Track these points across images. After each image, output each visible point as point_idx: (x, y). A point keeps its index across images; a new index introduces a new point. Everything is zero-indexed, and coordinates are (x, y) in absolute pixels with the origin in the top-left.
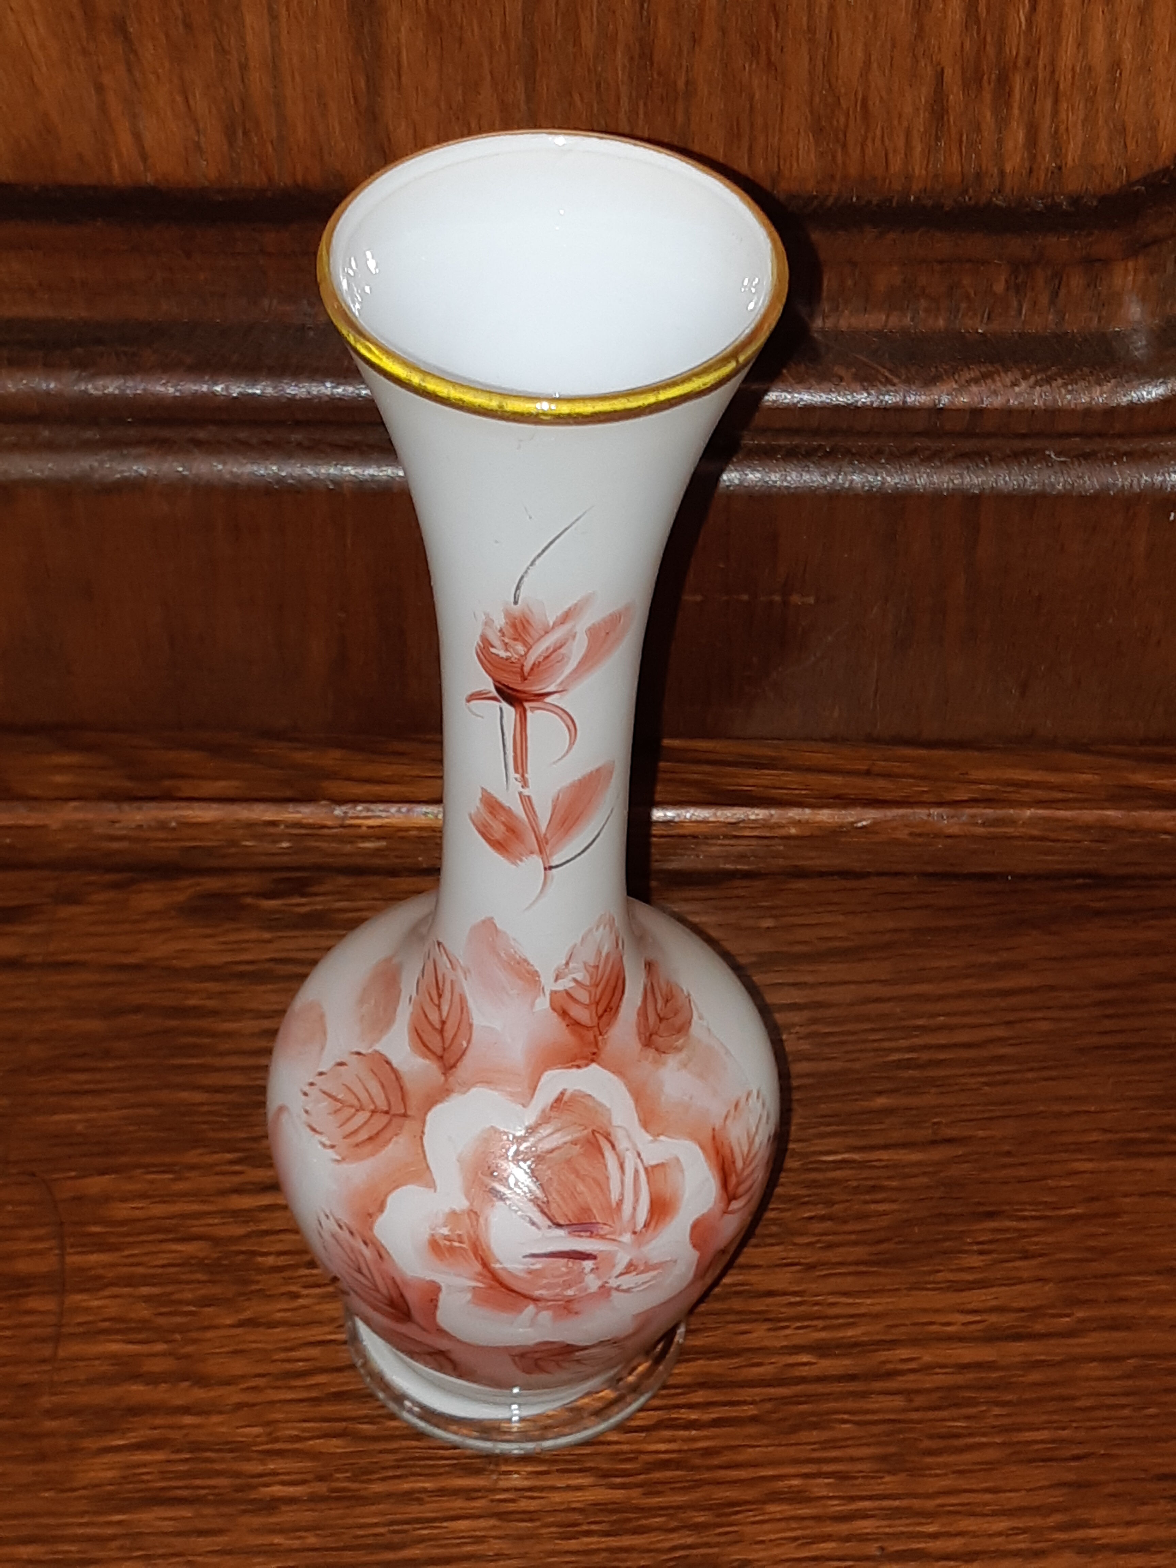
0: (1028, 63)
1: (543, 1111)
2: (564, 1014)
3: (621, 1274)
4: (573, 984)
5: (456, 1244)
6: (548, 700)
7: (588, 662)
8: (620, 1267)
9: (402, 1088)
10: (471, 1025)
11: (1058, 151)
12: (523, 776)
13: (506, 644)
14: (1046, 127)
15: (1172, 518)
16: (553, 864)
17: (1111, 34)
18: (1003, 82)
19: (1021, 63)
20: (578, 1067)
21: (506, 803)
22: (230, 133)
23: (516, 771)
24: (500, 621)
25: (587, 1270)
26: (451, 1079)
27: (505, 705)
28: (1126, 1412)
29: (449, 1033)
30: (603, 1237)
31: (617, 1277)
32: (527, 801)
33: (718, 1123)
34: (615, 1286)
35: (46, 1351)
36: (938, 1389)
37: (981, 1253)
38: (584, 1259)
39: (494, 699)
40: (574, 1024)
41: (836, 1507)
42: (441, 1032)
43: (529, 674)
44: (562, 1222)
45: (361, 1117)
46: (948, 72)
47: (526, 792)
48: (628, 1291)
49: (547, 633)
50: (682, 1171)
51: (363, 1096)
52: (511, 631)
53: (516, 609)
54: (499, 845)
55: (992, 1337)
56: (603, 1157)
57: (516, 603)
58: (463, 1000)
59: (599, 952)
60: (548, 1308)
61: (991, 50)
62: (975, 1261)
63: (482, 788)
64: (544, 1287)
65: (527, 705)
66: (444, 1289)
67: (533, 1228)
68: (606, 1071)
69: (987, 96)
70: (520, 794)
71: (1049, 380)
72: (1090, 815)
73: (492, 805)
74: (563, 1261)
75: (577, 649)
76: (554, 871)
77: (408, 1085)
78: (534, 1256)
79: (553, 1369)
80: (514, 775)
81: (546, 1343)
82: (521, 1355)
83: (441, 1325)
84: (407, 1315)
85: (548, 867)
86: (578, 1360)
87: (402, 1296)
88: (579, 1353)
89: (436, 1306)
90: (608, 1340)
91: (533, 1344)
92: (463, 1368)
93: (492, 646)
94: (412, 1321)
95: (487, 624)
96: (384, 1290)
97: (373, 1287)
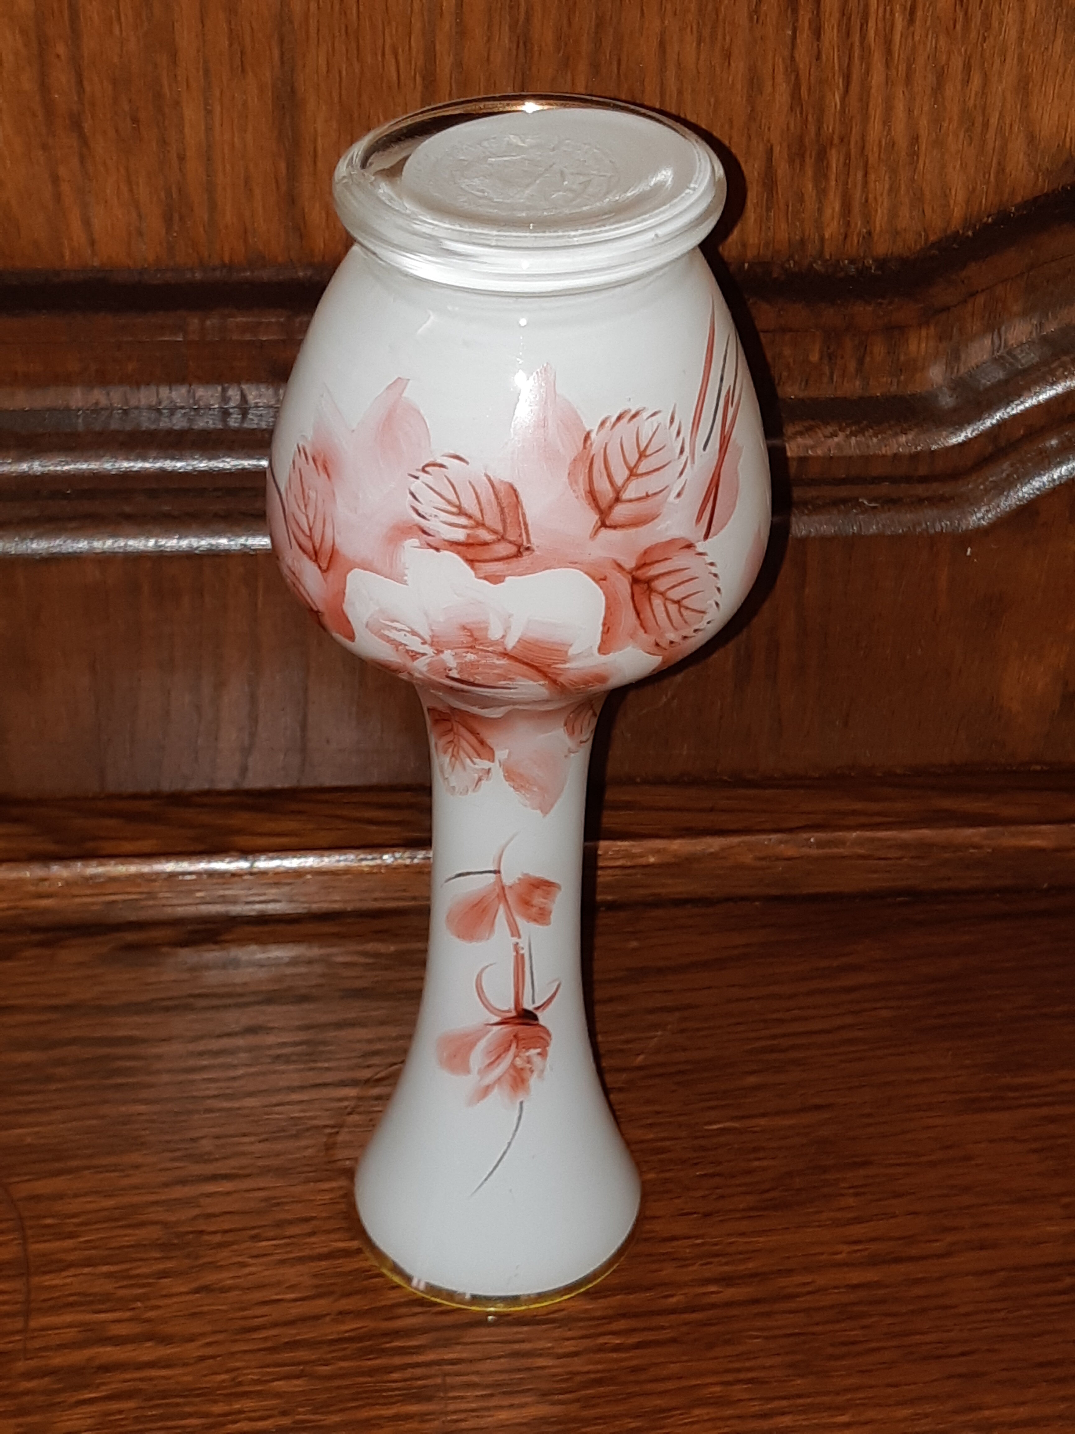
2: (482, 742)
4: (475, 760)
6: (497, 1019)
7: (468, 1043)
8: (424, 659)
12: (517, 952)
13: (529, 1062)
16: (492, 875)
20: (464, 710)
21: (531, 923)
23: (523, 956)
24: (533, 1081)
25: (455, 670)
27: (530, 1007)
31: (425, 654)
32: (515, 932)
34: (427, 646)
38: (459, 678)
39: (538, 1008)
40: (473, 732)
43: (511, 1041)
47: (515, 940)
48: (414, 633)
49: (499, 1079)
52: (525, 1078)
53: (521, 1097)
54: (539, 883)
60: (494, 644)
63: (549, 925)
64: (499, 666)
65: (513, 1014)
66: (596, 650)
70: (520, 937)
73: (542, 916)
74: (484, 684)
75: (477, 1059)
76: (492, 869)
78: (507, 687)
79: (486, 494)
80: (525, 952)
81: (495, 579)
82: (521, 550)
83: (601, 591)
84: (635, 581)
85: (497, 872)
86: (461, 512)
87: (638, 614)
88: (460, 535)
89: (604, 625)
90: (430, 546)
91: (508, 579)
92: (582, 486)
93: (539, 1054)
94: (630, 573)
95: (542, 1071)
96: (657, 601)
97: (669, 593)
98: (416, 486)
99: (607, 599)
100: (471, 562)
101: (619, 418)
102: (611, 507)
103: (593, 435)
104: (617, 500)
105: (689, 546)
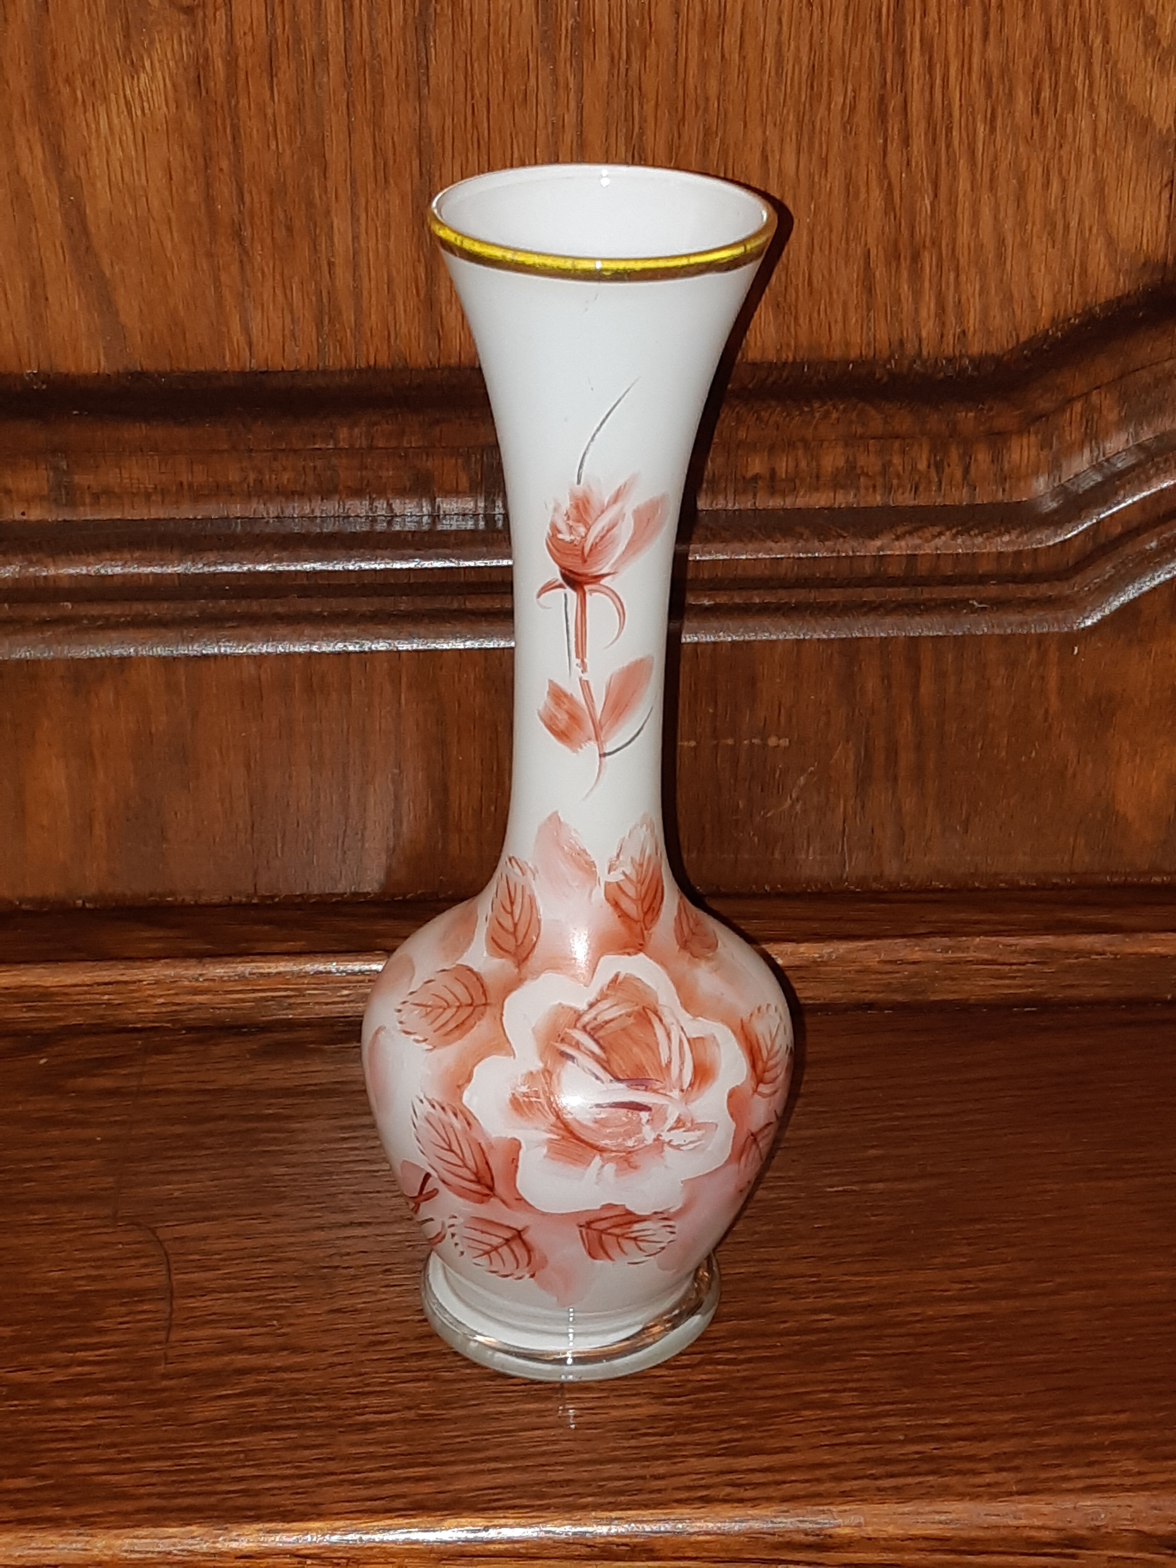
0: (934, 243)
1: (602, 990)
2: (616, 905)
3: (671, 1129)
4: (623, 877)
5: (533, 1099)
6: (604, 581)
7: (634, 545)
8: (671, 1122)
9: (482, 986)
10: (539, 921)
11: (961, 317)
12: (583, 661)
13: (571, 527)
14: (951, 299)
15: (1076, 652)
16: (607, 751)
17: (996, 218)
18: (916, 257)
19: (928, 243)
20: (629, 954)
21: (569, 691)
22: (319, 325)
23: (577, 657)
24: (566, 504)
25: (644, 1121)
26: (524, 971)
27: (569, 590)
28: (1107, 1341)
29: (520, 935)
30: (655, 1091)
31: (669, 1130)
32: (585, 685)
33: (746, 1018)
34: (667, 1140)
35: (162, 1336)
36: (941, 1332)
37: (970, 1245)
38: (641, 1110)
39: (561, 586)
40: (624, 915)
41: (861, 1411)
42: (514, 933)
43: (588, 556)
44: (621, 1077)
45: (449, 1013)
46: (873, 252)
47: (585, 677)
48: (678, 1147)
49: (603, 512)
50: (718, 1045)
51: (450, 997)
52: (575, 511)
53: (579, 489)
54: (562, 735)
55: (983, 1297)
56: (653, 1026)
57: (579, 482)
58: (532, 900)
59: (643, 851)
60: (610, 1160)
61: (905, 232)
62: (965, 1250)
63: (551, 681)
64: (607, 1136)
65: (587, 588)
66: (523, 1145)
67: (598, 1082)
68: (651, 961)
69: (905, 274)
70: (580, 679)
71: (967, 531)
72: (1031, 942)
73: (558, 695)
74: (623, 1111)
75: (625, 531)
76: (608, 758)
77: (487, 981)
78: (598, 1106)
79: (614, 1252)
80: (576, 661)
81: (610, 1206)
82: (588, 1225)
83: (520, 1191)
84: (491, 1188)
85: (603, 755)
86: (635, 1239)
87: (487, 1163)
88: (636, 1227)
89: (517, 1167)
90: (661, 1213)
91: (598, 1207)
92: (536, 1256)
93: (560, 532)
94: (495, 1195)
95: (556, 510)
96: (471, 1163)
97: (460, 1163)
98: (672, 1237)
99: (515, 1185)
100: (629, 1213)
101: (506, 1276)
102: (513, 1238)
103: (528, 1276)
104: (507, 1241)
105: (444, 1182)
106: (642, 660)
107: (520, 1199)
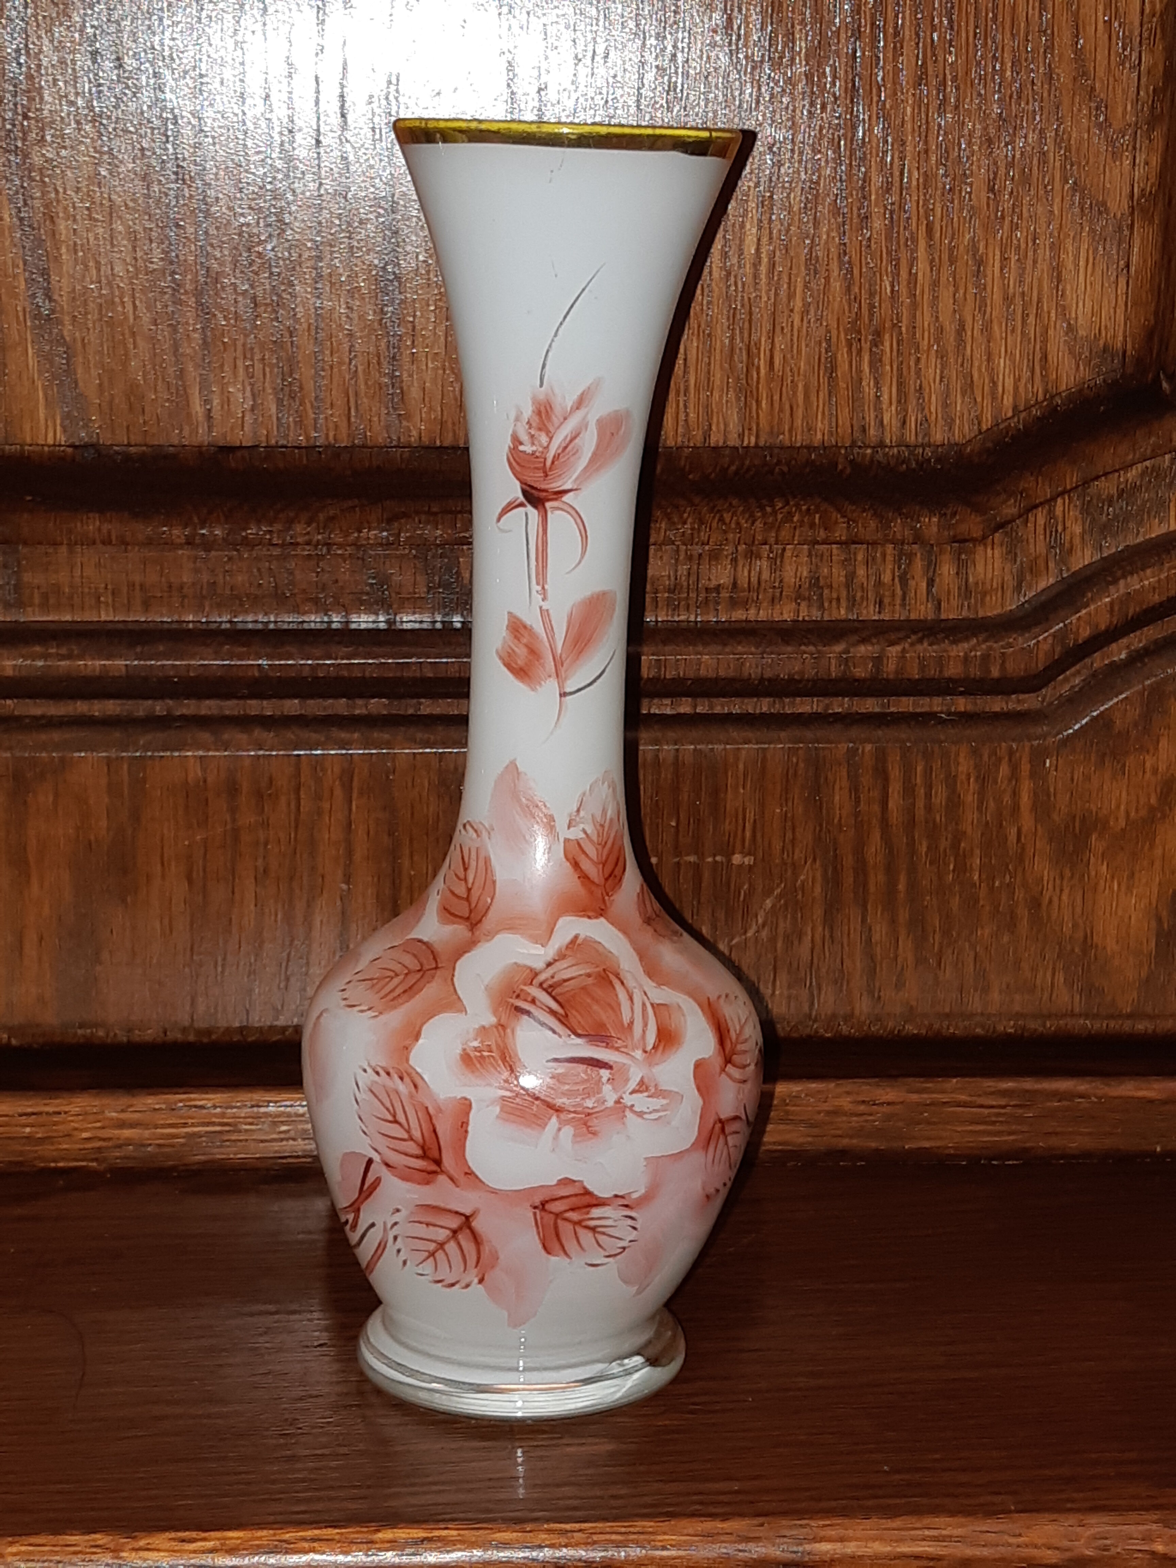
0: (894, 325)
1: (560, 950)
2: (576, 865)
3: (633, 1092)
4: (583, 835)
5: (486, 1054)
6: (566, 498)
7: (598, 460)
8: (632, 1085)
9: (432, 952)
10: (494, 882)
11: (922, 403)
12: (543, 588)
13: (532, 436)
16: (568, 690)
17: (955, 302)
18: (876, 339)
19: (888, 325)
20: (589, 917)
21: (528, 623)
23: (538, 584)
24: (528, 412)
25: (604, 1079)
26: (477, 933)
27: (530, 509)
29: (474, 899)
30: (617, 1049)
31: (631, 1093)
32: (545, 614)
33: (713, 998)
34: (629, 1104)
36: (929, 1391)
38: (601, 1068)
39: (521, 505)
40: (584, 877)
42: (468, 899)
43: (550, 468)
44: (580, 1032)
45: (396, 981)
46: (834, 334)
47: (545, 605)
48: (640, 1114)
49: (565, 419)
50: (683, 1015)
51: (398, 968)
52: (536, 418)
53: (541, 393)
54: (522, 672)
56: (614, 988)
57: (541, 386)
58: (487, 861)
59: (604, 812)
60: (568, 1122)
61: (866, 313)
63: (509, 613)
64: (564, 1094)
65: (548, 505)
66: (474, 1105)
67: (556, 1036)
68: (613, 929)
69: (866, 358)
70: (541, 608)
73: (517, 628)
74: (582, 1067)
75: (589, 443)
76: (568, 698)
77: (438, 947)
78: (556, 1060)
79: (571, 1245)
80: (536, 588)
81: (566, 1182)
82: (543, 1206)
83: (470, 1164)
84: (438, 1162)
85: (563, 695)
86: (593, 1229)
87: (435, 1131)
88: (596, 1212)
89: (466, 1132)
90: (622, 1197)
91: (554, 1182)
92: (486, 1250)
93: (521, 443)
94: (442, 1171)
95: (517, 419)
96: (417, 1134)
97: (406, 1136)
98: (634, 1235)
99: (464, 1156)
100: (587, 1193)
101: (453, 1285)
102: (460, 1228)
103: (476, 1280)
104: (455, 1232)
105: (387, 1165)
106: (604, 594)
107: (470, 1173)
